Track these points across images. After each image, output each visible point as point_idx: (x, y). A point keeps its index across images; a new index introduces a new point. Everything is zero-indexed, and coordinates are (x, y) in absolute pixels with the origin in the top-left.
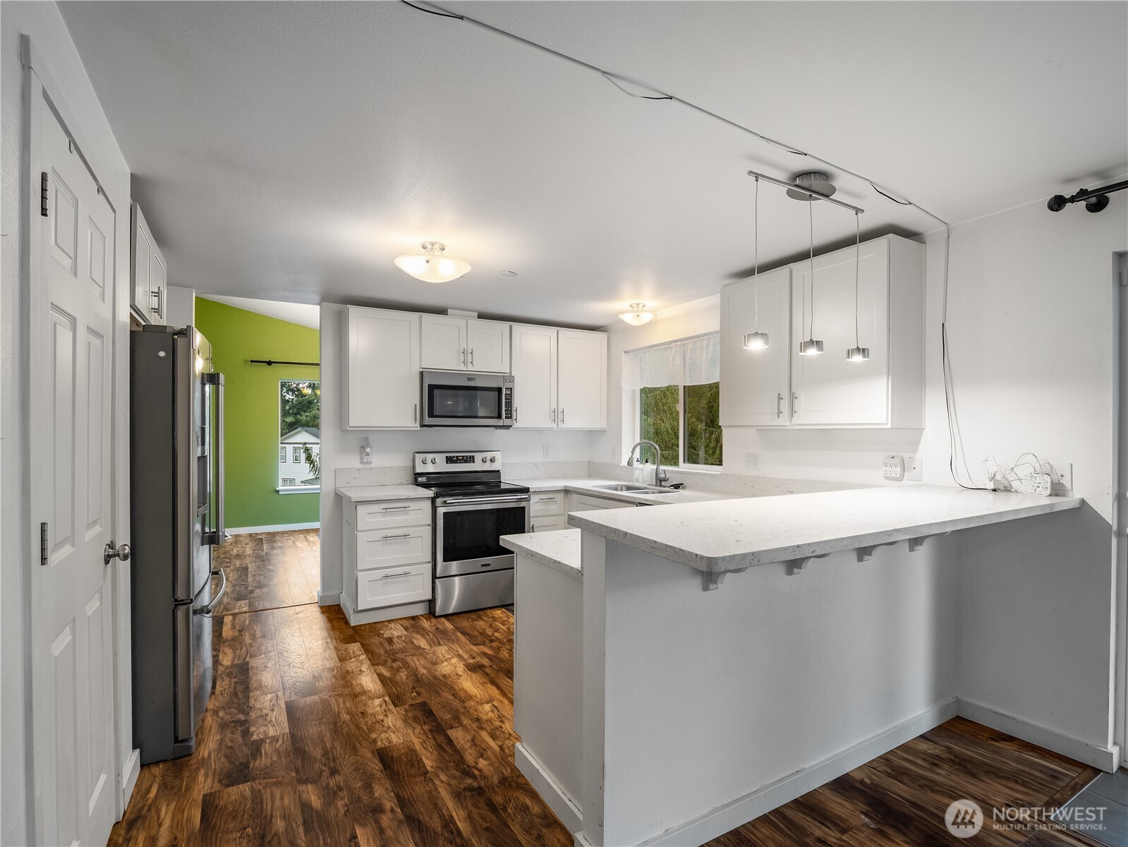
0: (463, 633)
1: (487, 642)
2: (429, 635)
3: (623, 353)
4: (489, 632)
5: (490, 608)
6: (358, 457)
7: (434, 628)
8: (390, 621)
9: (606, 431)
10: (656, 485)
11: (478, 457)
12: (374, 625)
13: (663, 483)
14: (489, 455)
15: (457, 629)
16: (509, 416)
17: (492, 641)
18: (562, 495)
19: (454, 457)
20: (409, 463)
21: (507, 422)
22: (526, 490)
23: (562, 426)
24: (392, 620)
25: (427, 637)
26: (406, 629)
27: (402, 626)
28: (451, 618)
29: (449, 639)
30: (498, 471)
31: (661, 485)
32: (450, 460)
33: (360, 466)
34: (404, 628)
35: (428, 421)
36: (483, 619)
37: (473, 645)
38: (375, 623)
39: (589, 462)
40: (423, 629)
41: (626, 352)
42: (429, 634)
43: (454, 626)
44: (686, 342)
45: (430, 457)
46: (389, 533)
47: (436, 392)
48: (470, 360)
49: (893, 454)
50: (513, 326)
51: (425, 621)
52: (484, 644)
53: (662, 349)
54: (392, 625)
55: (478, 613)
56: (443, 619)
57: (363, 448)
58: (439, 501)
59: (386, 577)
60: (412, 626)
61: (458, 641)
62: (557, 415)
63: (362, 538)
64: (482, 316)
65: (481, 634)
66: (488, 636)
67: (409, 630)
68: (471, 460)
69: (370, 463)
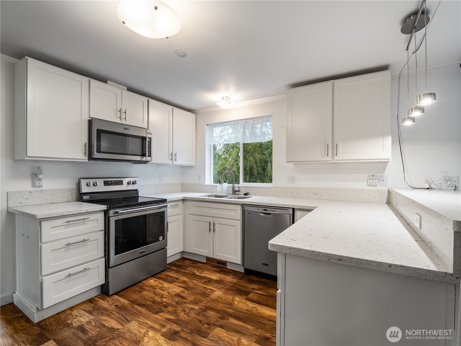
0: (140, 305)
1: (163, 308)
2: (113, 314)
3: (206, 125)
4: (158, 299)
5: (144, 280)
6: (29, 182)
7: (113, 306)
8: (71, 309)
9: (194, 166)
10: (233, 194)
11: (125, 181)
12: (57, 316)
13: (236, 193)
14: (132, 180)
15: (133, 302)
16: (150, 156)
17: (166, 307)
18: (181, 202)
19: (109, 181)
20: (74, 186)
21: (148, 159)
22: (164, 201)
23: (175, 162)
24: (72, 307)
25: (113, 316)
26: (90, 313)
27: (85, 310)
28: (121, 293)
29: (132, 314)
30: (137, 190)
31: (235, 194)
32: (106, 183)
33: (32, 189)
34: (88, 313)
35: (96, 155)
36: (146, 290)
37: (155, 313)
38: (57, 314)
39: (182, 184)
40: (105, 309)
41: (207, 125)
42: (114, 312)
43: (129, 301)
44: (249, 120)
45: (92, 181)
46: (71, 241)
47: (102, 135)
48: (123, 116)
49: (373, 174)
50: (150, 100)
51: (102, 301)
52: (162, 311)
53: (232, 124)
54: (75, 312)
55: (138, 285)
56: (116, 297)
57: (36, 175)
58: (111, 212)
59: (70, 275)
60: (94, 309)
61: (140, 314)
62: (173, 156)
63: (46, 249)
64: (130, 89)
65: (153, 303)
66: (160, 303)
67: (94, 313)
68: (121, 183)
69: (42, 186)
